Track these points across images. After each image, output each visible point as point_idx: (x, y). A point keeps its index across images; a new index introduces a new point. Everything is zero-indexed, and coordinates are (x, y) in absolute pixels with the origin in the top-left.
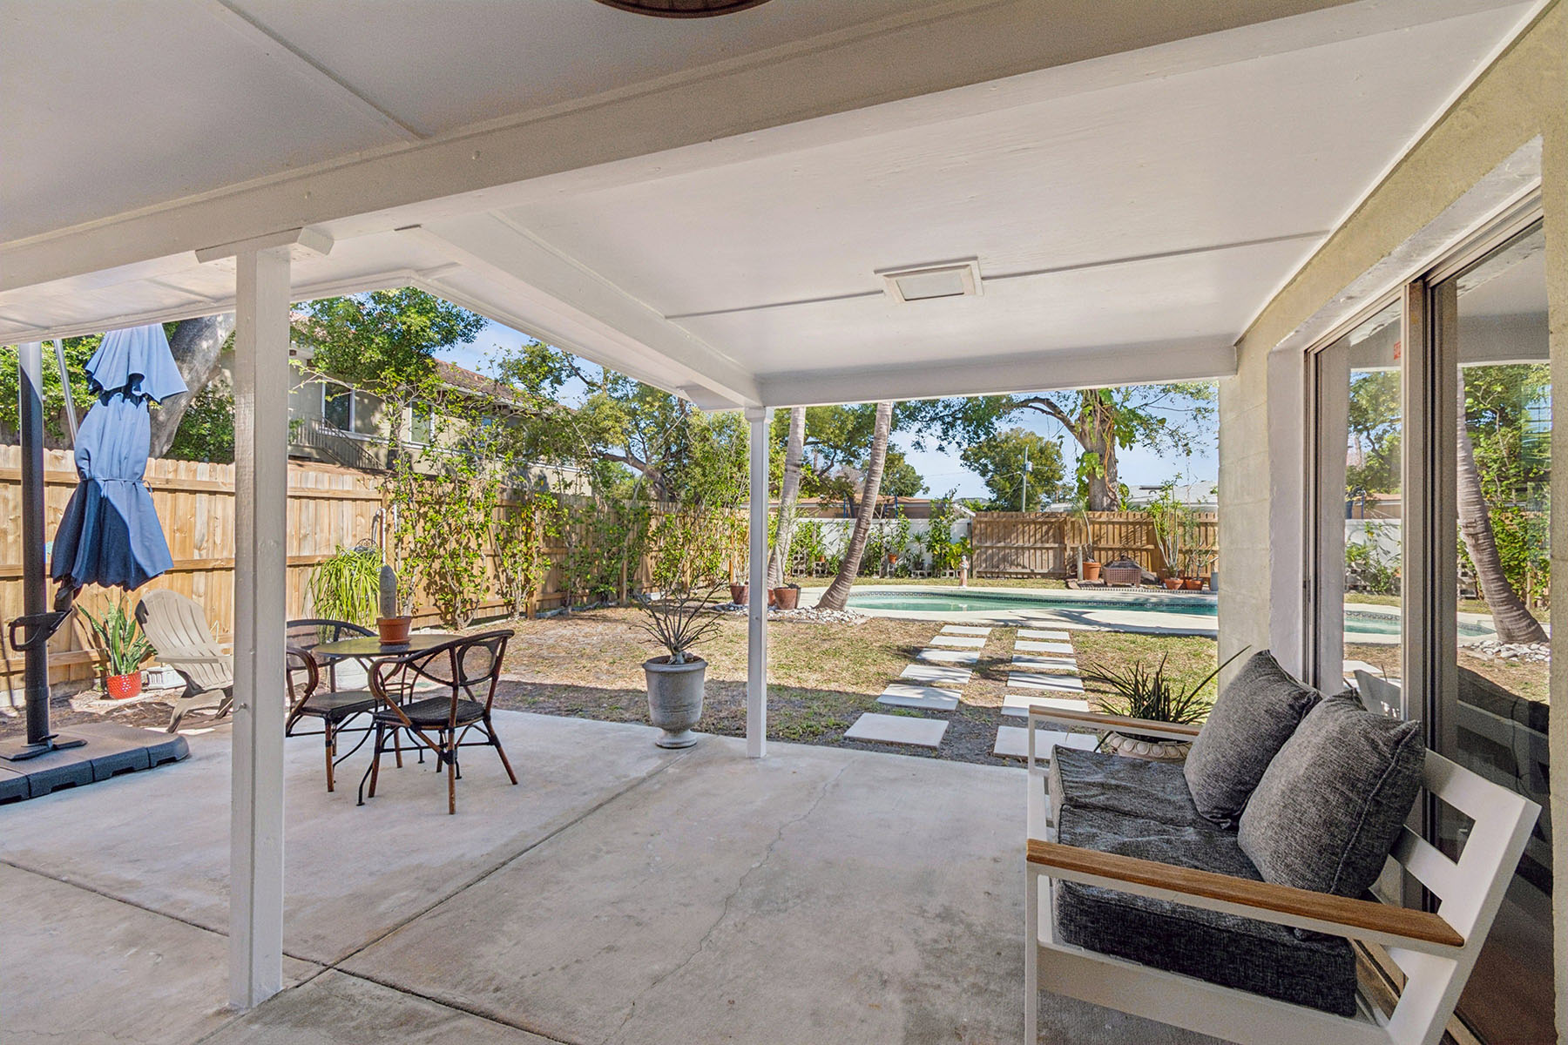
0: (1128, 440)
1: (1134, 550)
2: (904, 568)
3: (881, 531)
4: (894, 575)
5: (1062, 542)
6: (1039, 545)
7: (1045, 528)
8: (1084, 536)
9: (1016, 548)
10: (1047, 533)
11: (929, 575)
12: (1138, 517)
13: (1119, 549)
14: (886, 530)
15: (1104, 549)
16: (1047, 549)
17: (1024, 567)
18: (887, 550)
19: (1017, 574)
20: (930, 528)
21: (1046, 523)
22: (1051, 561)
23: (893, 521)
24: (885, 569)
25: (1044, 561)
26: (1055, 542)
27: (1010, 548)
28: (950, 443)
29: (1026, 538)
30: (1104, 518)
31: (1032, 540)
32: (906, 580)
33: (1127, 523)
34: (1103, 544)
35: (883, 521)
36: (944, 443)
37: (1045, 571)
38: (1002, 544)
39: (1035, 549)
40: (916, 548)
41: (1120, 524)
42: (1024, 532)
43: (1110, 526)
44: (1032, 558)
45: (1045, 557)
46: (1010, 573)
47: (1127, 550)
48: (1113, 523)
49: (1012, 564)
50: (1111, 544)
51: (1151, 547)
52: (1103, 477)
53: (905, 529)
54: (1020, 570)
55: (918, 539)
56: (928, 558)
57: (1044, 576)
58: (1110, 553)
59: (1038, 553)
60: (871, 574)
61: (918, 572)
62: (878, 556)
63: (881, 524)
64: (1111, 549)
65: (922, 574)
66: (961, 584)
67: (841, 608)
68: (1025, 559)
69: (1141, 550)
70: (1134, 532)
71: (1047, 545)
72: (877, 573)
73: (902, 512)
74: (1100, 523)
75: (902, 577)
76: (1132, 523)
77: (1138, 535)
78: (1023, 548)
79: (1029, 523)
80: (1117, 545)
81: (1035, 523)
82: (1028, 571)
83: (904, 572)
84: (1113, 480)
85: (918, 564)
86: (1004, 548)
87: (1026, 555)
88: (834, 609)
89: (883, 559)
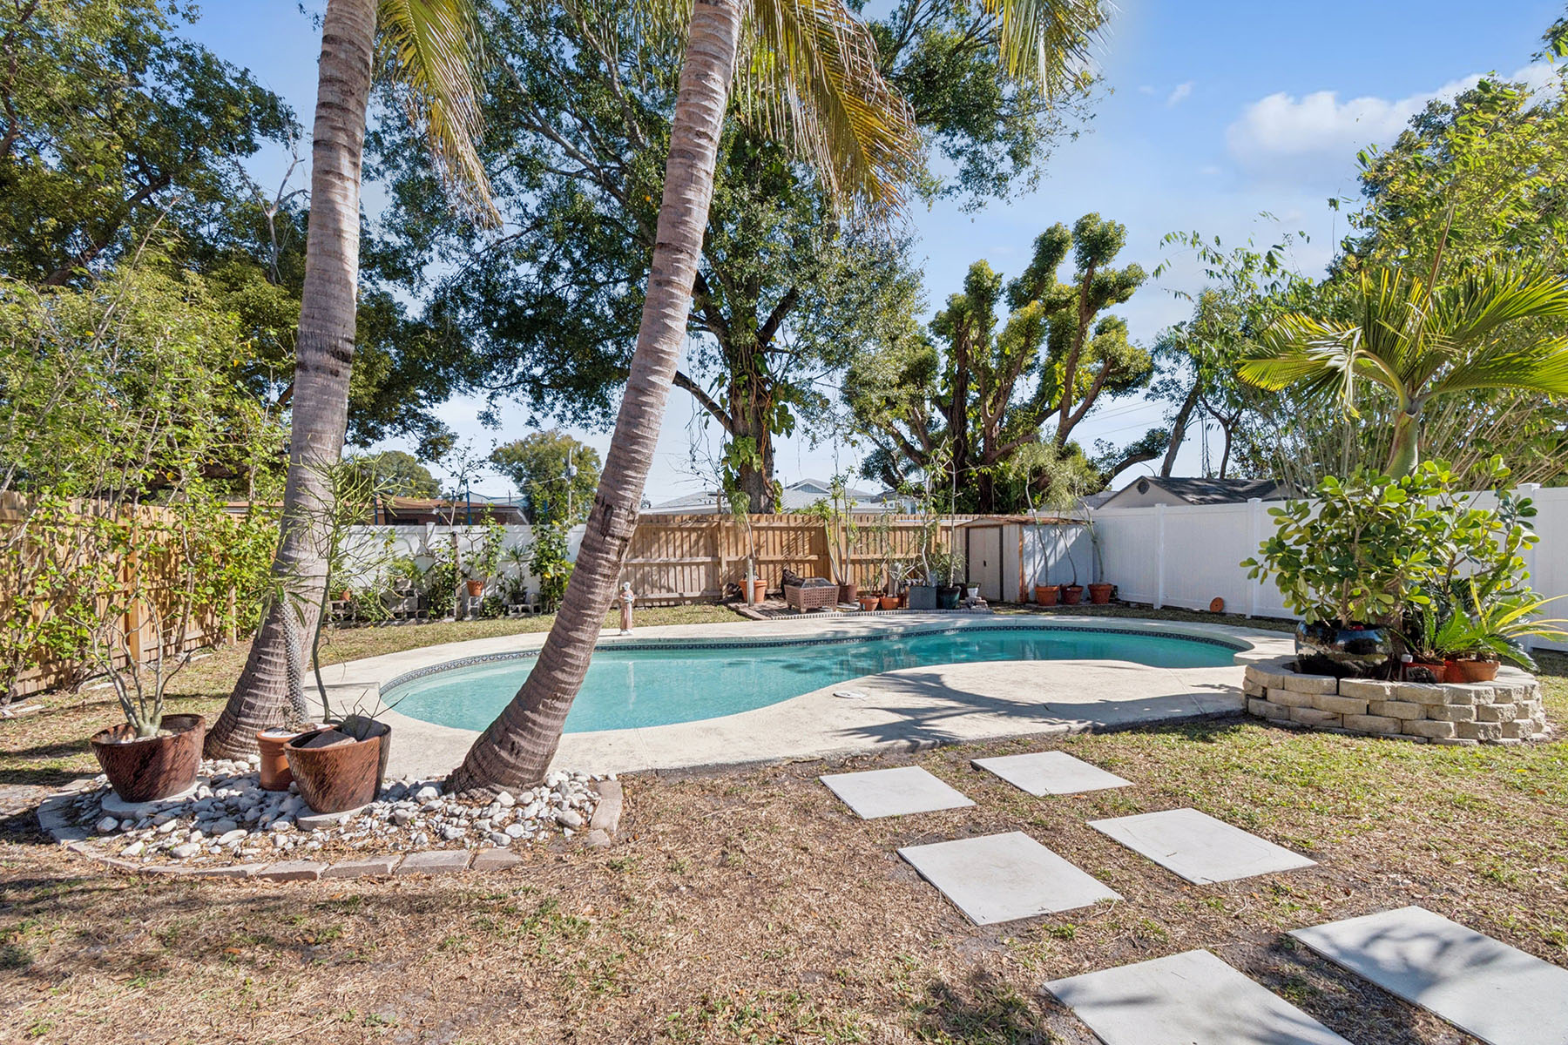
0: (787, 425)
1: (797, 562)
2: (495, 601)
3: (454, 545)
4: (482, 614)
5: (715, 555)
6: (687, 560)
7: (694, 536)
8: (740, 547)
9: (659, 565)
10: (697, 542)
11: (537, 610)
12: (800, 520)
13: (781, 562)
14: (462, 541)
15: (765, 562)
16: (698, 564)
17: (669, 590)
18: (465, 576)
19: (660, 600)
20: (534, 539)
21: (694, 529)
22: (703, 581)
23: (477, 528)
24: (463, 606)
25: (693, 581)
26: (706, 555)
27: (651, 565)
29: (671, 550)
30: (763, 523)
31: (678, 552)
32: (500, 623)
33: (788, 529)
34: (763, 556)
35: (458, 529)
37: (697, 594)
38: (640, 560)
39: (682, 565)
40: (512, 570)
41: (781, 529)
42: (667, 542)
43: (770, 533)
44: (679, 577)
45: (695, 575)
46: (652, 600)
47: (789, 562)
48: (773, 529)
49: (653, 586)
50: (771, 557)
51: (816, 558)
52: (760, 470)
53: (497, 540)
54: (664, 594)
55: (516, 555)
56: (532, 585)
57: (694, 600)
58: (771, 566)
59: (687, 570)
60: (440, 615)
61: (520, 607)
62: (450, 586)
63: (454, 534)
64: (772, 562)
65: (524, 610)
66: (624, 627)
67: (539, 779)
68: (671, 578)
69: (803, 562)
70: (796, 539)
71: (699, 560)
72: (450, 613)
73: (492, 514)
74: (759, 529)
75: (494, 617)
76: (793, 529)
77: (800, 543)
78: (667, 565)
79: (673, 530)
80: (779, 557)
81: (681, 530)
82: (676, 595)
83: (495, 609)
84: (770, 474)
85: (518, 595)
86: (643, 565)
87: (672, 573)
88: (522, 785)
89: (458, 591)
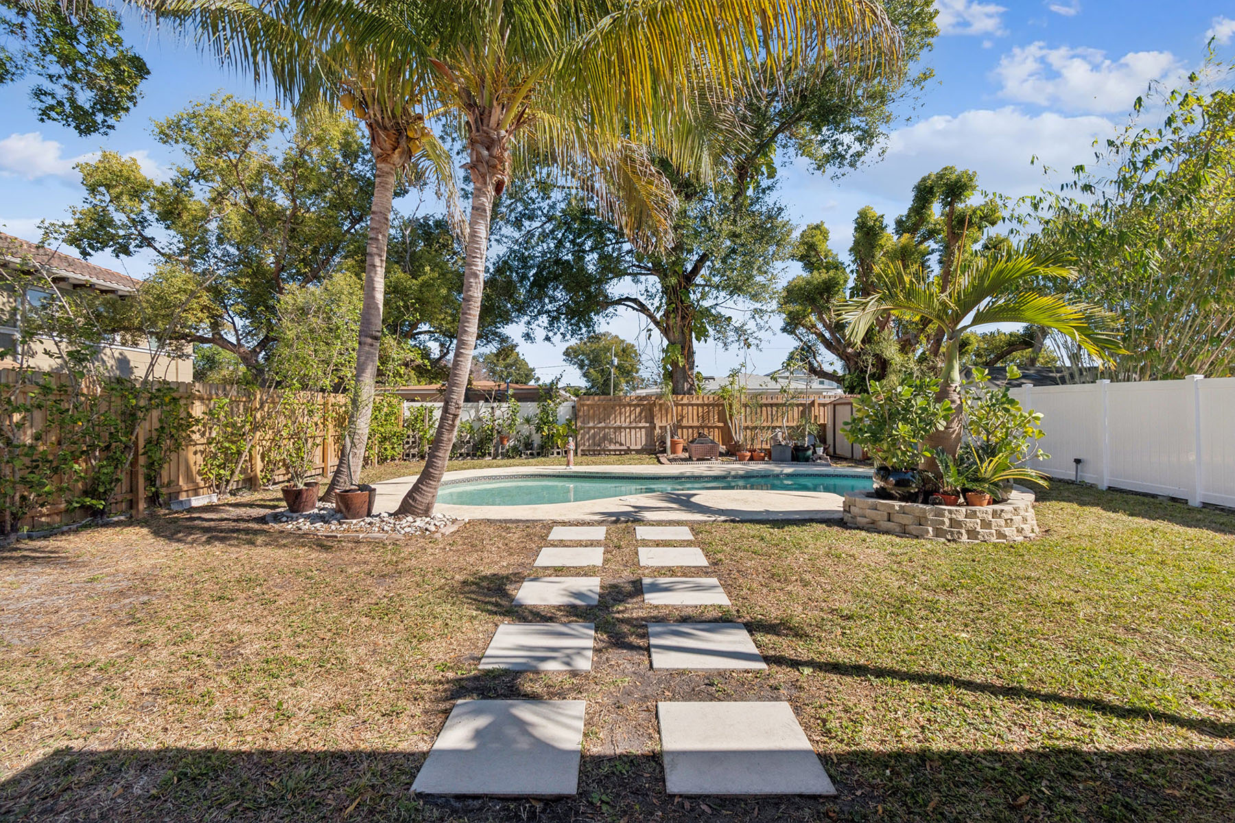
0: (702, 334)
1: (709, 428)
2: (515, 448)
3: (493, 414)
4: (506, 455)
5: (652, 422)
6: (634, 425)
7: (638, 410)
8: (669, 417)
9: (615, 428)
10: (640, 413)
11: (538, 454)
12: (711, 399)
13: (697, 427)
14: (498, 413)
15: (685, 427)
16: (640, 428)
17: (621, 444)
18: (499, 432)
19: (615, 451)
20: (539, 411)
21: (638, 405)
22: (643, 439)
23: (505, 405)
24: (497, 450)
25: (637, 439)
26: (646, 422)
27: (609, 428)
28: (555, 334)
29: (623, 419)
30: (685, 401)
31: (628, 420)
32: (517, 461)
33: (703, 405)
34: (685, 423)
35: (495, 405)
36: (551, 334)
37: (639, 447)
38: (603, 425)
39: (630, 428)
40: (526, 429)
41: (698, 405)
42: (620, 413)
43: (690, 408)
44: (628, 436)
45: (638, 435)
46: (610, 451)
47: (703, 428)
48: (692, 405)
49: (611, 442)
50: (691, 423)
51: (721, 425)
52: (684, 366)
53: (514, 412)
54: (618, 447)
55: (528, 421)
56: (537, 439)
57: (638, 452)
58: (690, 430)
59: (633, 431)
60: (483, 455)
61: (529, 452)
62: (490, 439)
63: (492, 408)
64: (691, 427)
65: (531, 454)
66: (568, 465)
67: (427, 512)
68: (622, 437)
69: (713, 428)
70: (708, 412)
71: (640, 425)
72: (490, 454)
73: (512, 396)
74: (682, 405)
75: (513, 457)
76: (706, 405)
77: (711, 414)
78: (620, 428)
79: (625, 406)
80: (696, 424)
81: (630, 405)
82: (625, 448)
83: (515, 453)
84: (692, 368)
85: (528, 445)
86: (605, 428)
87: (623, 434)
88: (418, 515)
89: (494, 441)
